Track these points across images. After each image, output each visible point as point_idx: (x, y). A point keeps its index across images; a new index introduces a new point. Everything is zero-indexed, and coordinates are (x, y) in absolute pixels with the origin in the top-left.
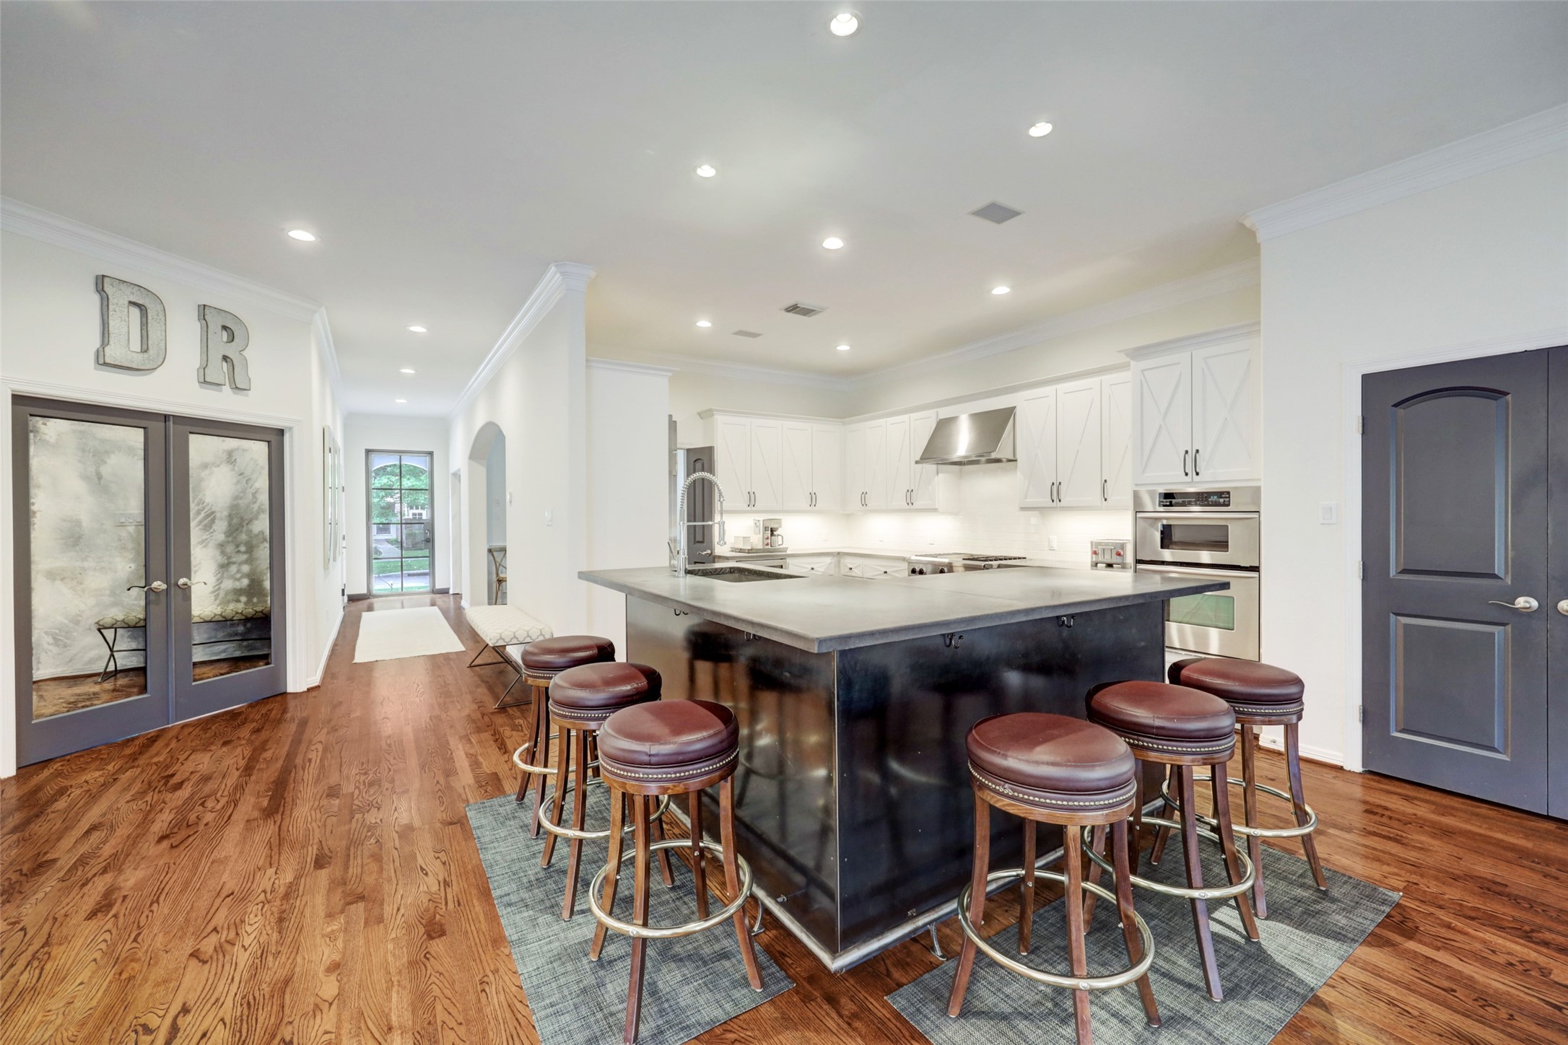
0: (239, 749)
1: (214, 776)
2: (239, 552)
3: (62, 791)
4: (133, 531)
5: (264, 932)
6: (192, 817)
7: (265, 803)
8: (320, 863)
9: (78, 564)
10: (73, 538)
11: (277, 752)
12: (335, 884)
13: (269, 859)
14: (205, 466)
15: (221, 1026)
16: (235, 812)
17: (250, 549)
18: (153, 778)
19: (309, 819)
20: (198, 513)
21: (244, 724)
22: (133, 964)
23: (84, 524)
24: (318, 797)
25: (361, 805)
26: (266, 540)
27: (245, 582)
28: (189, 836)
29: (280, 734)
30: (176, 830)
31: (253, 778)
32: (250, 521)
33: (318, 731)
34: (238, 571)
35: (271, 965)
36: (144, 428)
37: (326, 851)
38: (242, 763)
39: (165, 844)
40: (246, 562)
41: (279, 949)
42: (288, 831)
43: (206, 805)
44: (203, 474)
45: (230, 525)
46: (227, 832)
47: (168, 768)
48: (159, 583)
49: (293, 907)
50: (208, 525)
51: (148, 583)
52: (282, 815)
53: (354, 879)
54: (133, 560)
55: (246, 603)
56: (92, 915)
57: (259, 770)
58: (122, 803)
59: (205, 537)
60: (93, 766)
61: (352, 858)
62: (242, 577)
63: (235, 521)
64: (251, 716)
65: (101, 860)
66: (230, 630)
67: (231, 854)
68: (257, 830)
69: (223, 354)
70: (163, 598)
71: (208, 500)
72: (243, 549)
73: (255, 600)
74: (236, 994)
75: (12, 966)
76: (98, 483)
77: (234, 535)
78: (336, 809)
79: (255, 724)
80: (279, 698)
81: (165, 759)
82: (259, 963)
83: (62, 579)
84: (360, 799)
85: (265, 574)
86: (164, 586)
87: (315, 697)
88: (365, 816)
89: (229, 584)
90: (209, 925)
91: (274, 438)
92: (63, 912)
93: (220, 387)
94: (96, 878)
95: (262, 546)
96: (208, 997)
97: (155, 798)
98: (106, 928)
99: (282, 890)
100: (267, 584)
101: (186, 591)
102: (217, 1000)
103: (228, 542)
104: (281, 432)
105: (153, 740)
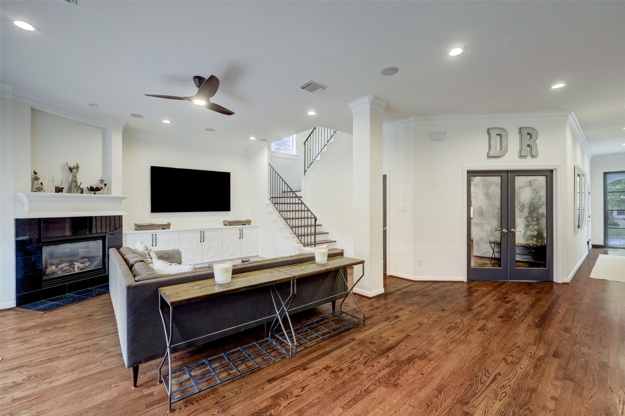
0: (530, 297)
1: (520, 303)
2: (533, 220)
3: (477, 291)
4: (497, 211)
5: (529, 367)
6: (511, 314)
7: (537, 321)
8: (556, 355)
9: (482, 221)
10: (481, 213)
11: (544, 305)
12: (560, 367)
13: (534, 342)
14: (521, 188)
15: (509, 387)
16: (525, 320)
17: (538, 220)
18: (500, 296)
19: (554, 336)
20: (518, 205)
21: (533, 288)
22: (487, 351)
23: (484, 209)
24: (560, 329)
25: (580, 341)
26: (545, 216)
27: (536, 233)
28: (508, 320)
29: (547, 297)
30: (505, 316)
31: (534, 310)
32: (538, 208)
33: (565, 302)
34: (533, 228)
35: (529, 380)
36: (501, 176)
37: (559, 352)
38: (530, 303)
39: (501, 319)
40: (536, 225)
41: (533, 376)
42: (544, 336)
43: (516, 312)
44: (520, 191)
45: (530, 210)
46: (521, 325)
47: (506, 295)
48: (505, 230)
49: (541, 365)
50: (522, 211)
51: (501, 230)
52: (543, 329)
53: (570, 370)
54: (498, 221)
55: (536, 241)
56: (479, 330)
57: (536, 308)
58: (491, 301)
59: (520, 214)
60: (485, 286)
61: (571, 361)
62: (534, 231)
63: (532, 208)
64: (537, 287)
65: (483, 315)
66: (529, 251)
67: (521, 333)
68: (532, 330)
69: (527, 144)
70: (506, 235)
71: (522, 200)
72: (535, 219)
73: (540, 240)
74: (515, 381)
75: (460, 332)
76: (488, 195)
77: (532, 214)
78: (567, 338)
79: (538, 290)
80: (549, 283)
81: (505, 292)
82: (525, 377)
83: (478, 226)
84: (580, 339)
85: (544, 230)
86: (506, 231)
87: (566, 287)
88: (582, 347)
89: (529, 233)
90: (510, 353)
91: (549, 174)
92: (473, 325)
93: (526, 157)
94: (481, 320)
95: (543, 219)
96: (507, 375)
97: (500, 303)
98: (482, 336)
99: (538, 357)
100: (545, 235)
101: (514, 234)
102: (509, 378)
103: (529, 217)
104: (552, 171)
105: (502, 284)
